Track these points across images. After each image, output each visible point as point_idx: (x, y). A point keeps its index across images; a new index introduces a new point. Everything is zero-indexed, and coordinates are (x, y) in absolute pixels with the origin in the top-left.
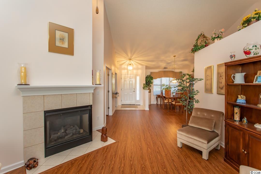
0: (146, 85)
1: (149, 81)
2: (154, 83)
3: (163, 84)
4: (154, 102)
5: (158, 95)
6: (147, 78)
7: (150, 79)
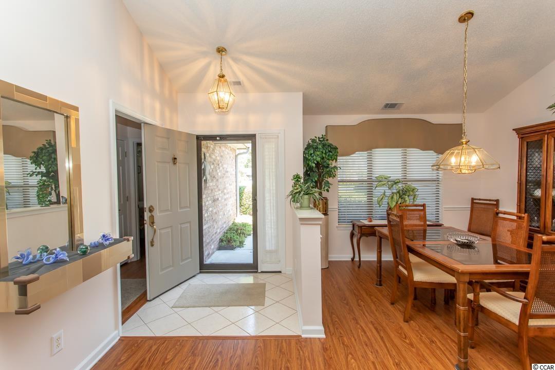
0: (306, 181)
1: (318, 164)
2: (340, 175)
3: (381, 177)
4: (343, 253)
5: (361, 227)
6: (312, 152)
7: (324, 155)
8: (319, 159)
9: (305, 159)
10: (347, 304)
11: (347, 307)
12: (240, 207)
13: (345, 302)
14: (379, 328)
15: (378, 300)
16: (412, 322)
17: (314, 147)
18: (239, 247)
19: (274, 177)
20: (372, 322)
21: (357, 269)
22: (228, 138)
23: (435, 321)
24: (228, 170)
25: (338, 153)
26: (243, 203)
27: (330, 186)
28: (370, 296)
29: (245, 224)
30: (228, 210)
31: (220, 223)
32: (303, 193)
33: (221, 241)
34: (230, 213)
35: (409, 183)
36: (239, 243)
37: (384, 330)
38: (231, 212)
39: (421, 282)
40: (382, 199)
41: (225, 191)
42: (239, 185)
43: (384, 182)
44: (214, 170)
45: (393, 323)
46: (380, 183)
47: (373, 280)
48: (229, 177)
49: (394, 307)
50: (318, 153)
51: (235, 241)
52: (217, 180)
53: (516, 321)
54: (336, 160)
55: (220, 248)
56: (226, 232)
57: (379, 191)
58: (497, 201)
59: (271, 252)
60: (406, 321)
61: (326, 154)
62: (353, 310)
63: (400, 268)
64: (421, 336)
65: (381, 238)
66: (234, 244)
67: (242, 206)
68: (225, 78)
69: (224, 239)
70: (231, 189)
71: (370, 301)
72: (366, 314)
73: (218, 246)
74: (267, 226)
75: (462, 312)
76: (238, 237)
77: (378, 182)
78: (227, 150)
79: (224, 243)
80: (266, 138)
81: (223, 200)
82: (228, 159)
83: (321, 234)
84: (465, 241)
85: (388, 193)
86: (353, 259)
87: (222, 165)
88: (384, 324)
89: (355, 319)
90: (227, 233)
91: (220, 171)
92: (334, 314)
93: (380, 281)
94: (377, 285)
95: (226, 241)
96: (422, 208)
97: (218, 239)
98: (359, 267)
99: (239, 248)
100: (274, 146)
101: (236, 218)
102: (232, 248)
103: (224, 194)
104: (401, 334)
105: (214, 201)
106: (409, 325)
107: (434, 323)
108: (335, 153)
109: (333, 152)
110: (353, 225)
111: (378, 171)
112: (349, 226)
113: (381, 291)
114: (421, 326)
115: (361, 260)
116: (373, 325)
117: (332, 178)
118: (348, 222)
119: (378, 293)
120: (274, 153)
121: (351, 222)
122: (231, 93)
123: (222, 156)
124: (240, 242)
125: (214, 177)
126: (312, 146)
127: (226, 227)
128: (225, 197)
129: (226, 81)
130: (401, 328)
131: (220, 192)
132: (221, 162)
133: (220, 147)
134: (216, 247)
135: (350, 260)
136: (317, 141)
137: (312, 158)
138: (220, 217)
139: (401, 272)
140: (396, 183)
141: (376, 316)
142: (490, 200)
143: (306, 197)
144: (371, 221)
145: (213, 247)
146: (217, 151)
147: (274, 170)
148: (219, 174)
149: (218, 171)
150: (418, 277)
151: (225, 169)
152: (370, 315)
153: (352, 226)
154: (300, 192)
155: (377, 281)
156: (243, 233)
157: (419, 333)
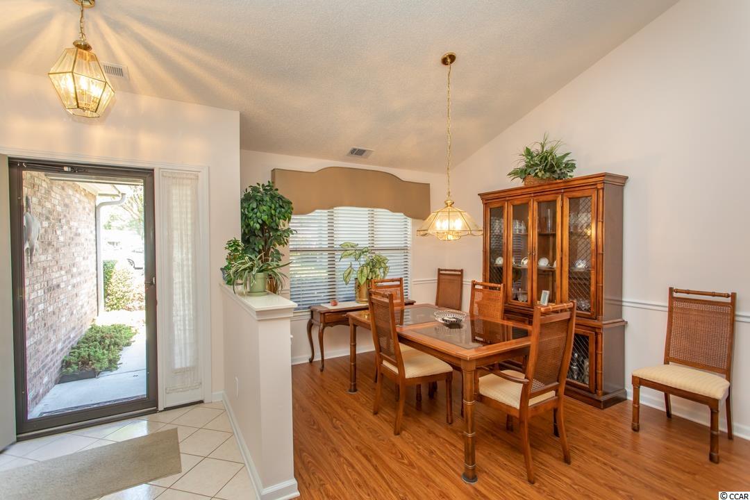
3: (346, 244)
5: (324, 313)
6: (255, 206)
7: (273, 212)
8: (265, 217)
9: (245, 217)
10: (319, 430)
11: (320, 434)
12: (105, 297)
13: (315, 427)
14: (369, 453)
15: (357, 412)
16: (403, 432)
17: (258, 198)
18: (108, 369)
19: (190, 245)
20: (357, 448)
21: (318, 373)
22: (90, 171)
23: (427, 424)
24: (80, 231)
25: (293, 209)
26: (112, 291)
27: (281, 257)
28: (345, 409)
29: (120, 326)
30: (80, 303)
31: (63, 331)
32: (256, 269)
33: (66, 364)
34: (83, 310)
35: (377, 252)
36: (107, 363)
37: (375, 454)
38: (87, 309)
39: (413, 378)
40: (349, 273)
41: (75, 270)
42: (104, 257)
43: (351, 252)
44: (50, 231)
45: (384, 441)
46: (346, 253)
47: (343, 385)
48: (83, 244)
49: (379, 417)
50: (265, 208)
51: (98, 361)
52: (57, 250)
53: (517, 405)
54: (289, 220)
55: (63, 379)
56: (75, 345)
57: (343, 264)
58: (462, 271)
59: (183, 371)
60: (397, 433)
61: (275, 210)
62: (328, 436)
63: (385, 363)
64: (418, 449)
65: (355, 326)
66: (97, 366)
67: (109, 295)
68: (93, 51)
69: (73, 359)
70: (87, 266)
71: (348, 417)
72: (348, 437)
73: (57, 376)
74: (175, 328)
75: (469, 409)
76: (106, 352)
77: (342, 252)
78: (78, 195)
79: (74, 368)
80: (174, 178)
81: (70, 288)
82: (80, 210)
83: (292, 334)
84: (452, 320)
85: (356, 265)
86: (311, 361)
87: (68, 222)
88: (374, 447)
89: (335, 450)
90: (79, 348)
91: (64, 233)
92: (304, 451)
93: (355, 385)
94: (350, 391)
95: (77, 364)
96: (398, 283)
97: (59, 362)
98: (322, 370)
99: (108, 373)
100: (189, 193)
101: (96, 317)
102: (94, 374)
103: (72, 276)
104: (395, 454)
105: (51, 289)
106: (402, 438)
107: (426, 427)
108: (289, 208)
109: (286, 208)
110: (312, 312)
111: (342, 238)
112: (306, 313)
113: (357, 399)
114: (415, 436)
115: (325, 358)
116: (360, 451)
117: (282, 246)
118: (304, 309)
119: (356, 403)
120: (189, 204)
121: (309, 308)
122: (106, 82)
123: (66, 206)
124: (110, 361)
125: (49, 244)
126: (254, 198)
127: (75, 336)
128: (74, 281)
129: (94, 58)
130: (394, 445)
131: (63, 272)
132: (65, 216)
133: (63, 189)
134: (54, 379)
135: (308, 361)
136: (261, 190)
137: (254, 216)
138: (64, 319)
139: (386, 369)
140: (363, 252)
141: (360, 436)
142: (455, 271)
143: (261, 275)
144: (335, 305)
145: (46, 380)
146: (56, 196)
147: (189, 233)
148: (62, 239)
149: (59, 232)
150: (411, 372)
151: (74, 230)
152: (353, 438)
153: (309, 313)
154: (251, 269)
155: (351, 385)
156: (116, 344)
157: (414, 445)
